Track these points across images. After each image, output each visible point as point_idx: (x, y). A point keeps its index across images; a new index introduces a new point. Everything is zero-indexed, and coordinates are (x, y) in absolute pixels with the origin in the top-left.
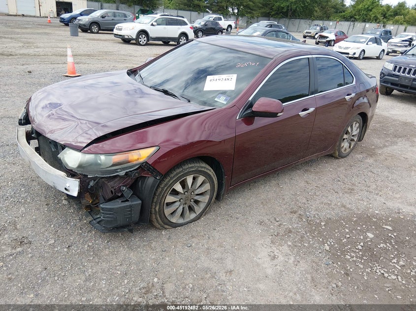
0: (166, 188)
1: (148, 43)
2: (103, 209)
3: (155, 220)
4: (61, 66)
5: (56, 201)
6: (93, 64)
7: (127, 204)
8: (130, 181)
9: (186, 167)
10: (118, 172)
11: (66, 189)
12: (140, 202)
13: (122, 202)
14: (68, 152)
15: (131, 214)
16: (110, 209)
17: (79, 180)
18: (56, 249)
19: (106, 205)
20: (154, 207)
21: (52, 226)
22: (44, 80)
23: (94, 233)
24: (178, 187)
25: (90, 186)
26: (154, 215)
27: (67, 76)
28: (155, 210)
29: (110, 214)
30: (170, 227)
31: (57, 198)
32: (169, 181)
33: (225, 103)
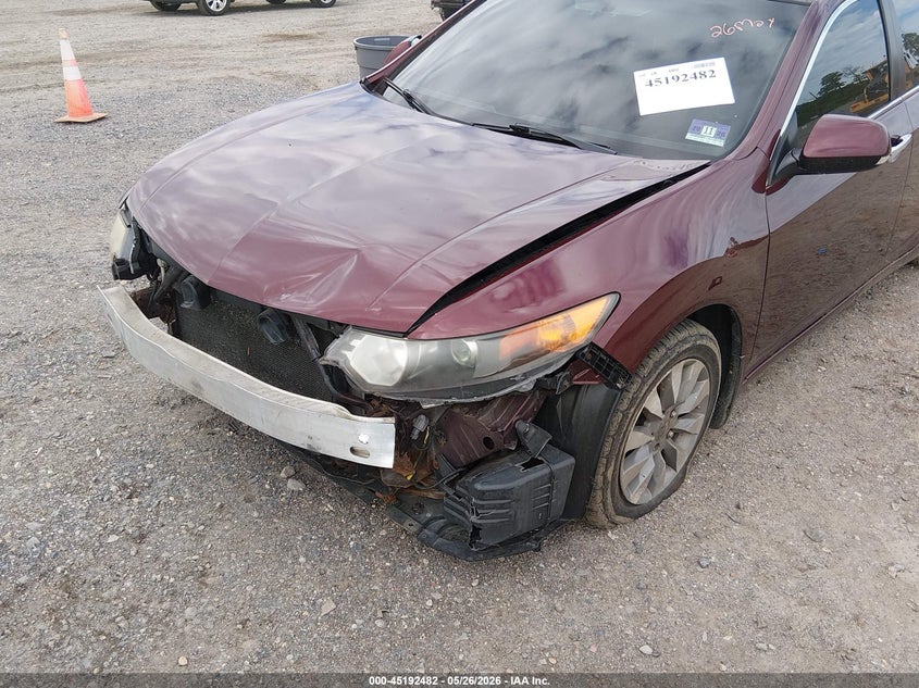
0: (632, 410)
1: (232, 4)
2: (482, 495)
3: (598, 507)
4: (30, 95)
5: (267, 486)
6: (119, 82)
7: (540, 472)
8: (533, 405)
9: (672, 341)
10: (515, 382)
11: (353, 450)
12: (572, 460)
13: (526, 466)
14: (356, 343)
15: (548, 499)
16: (504, 491)
17: (392, 420)
18: (354, 626)
19: (490, 483)
20: (602, 470)
21: (302, 559)
22: (9, 141)
23: (426, 562)
24: (654, 404)
25: (416, 432)
26: (600, 493)
27: (69, 123)
28: (605, 477)
29: (501, 507)
30: (628, 520)
31: (266, 477)
32: (640, 388)
33: (720, 143)
